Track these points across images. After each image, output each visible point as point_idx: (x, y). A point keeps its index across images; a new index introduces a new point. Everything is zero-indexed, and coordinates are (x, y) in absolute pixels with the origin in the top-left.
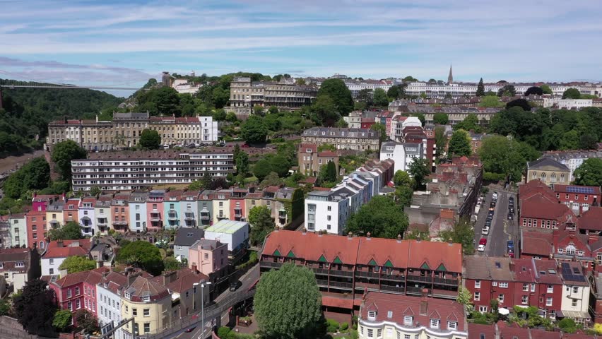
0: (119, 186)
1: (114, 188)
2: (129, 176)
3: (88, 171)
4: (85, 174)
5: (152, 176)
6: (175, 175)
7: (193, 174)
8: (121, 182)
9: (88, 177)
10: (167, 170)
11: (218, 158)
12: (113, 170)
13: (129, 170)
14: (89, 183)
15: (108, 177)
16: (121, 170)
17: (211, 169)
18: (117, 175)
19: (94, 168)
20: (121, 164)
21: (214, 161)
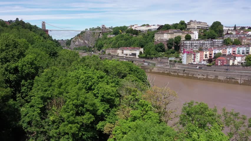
0: (195, 49)
1: (194, 50)
2: (198, 46)
3: (188, 44)
4: (187, 45)
5: (204, 46)
6: (209, 46)
7: (213, 46)
8: (196, 48)
9: (188, 46)
10: (207, 44)
11: (220, 41)
12: (194, 44)
13: (198, 44)
14: (188, 48)
15: (193, 46)
16: (196, 44)
17: (218, 44)
18: (195, 45)
19: (189, 43)
20: (196, 42)
21: (219, 42)
